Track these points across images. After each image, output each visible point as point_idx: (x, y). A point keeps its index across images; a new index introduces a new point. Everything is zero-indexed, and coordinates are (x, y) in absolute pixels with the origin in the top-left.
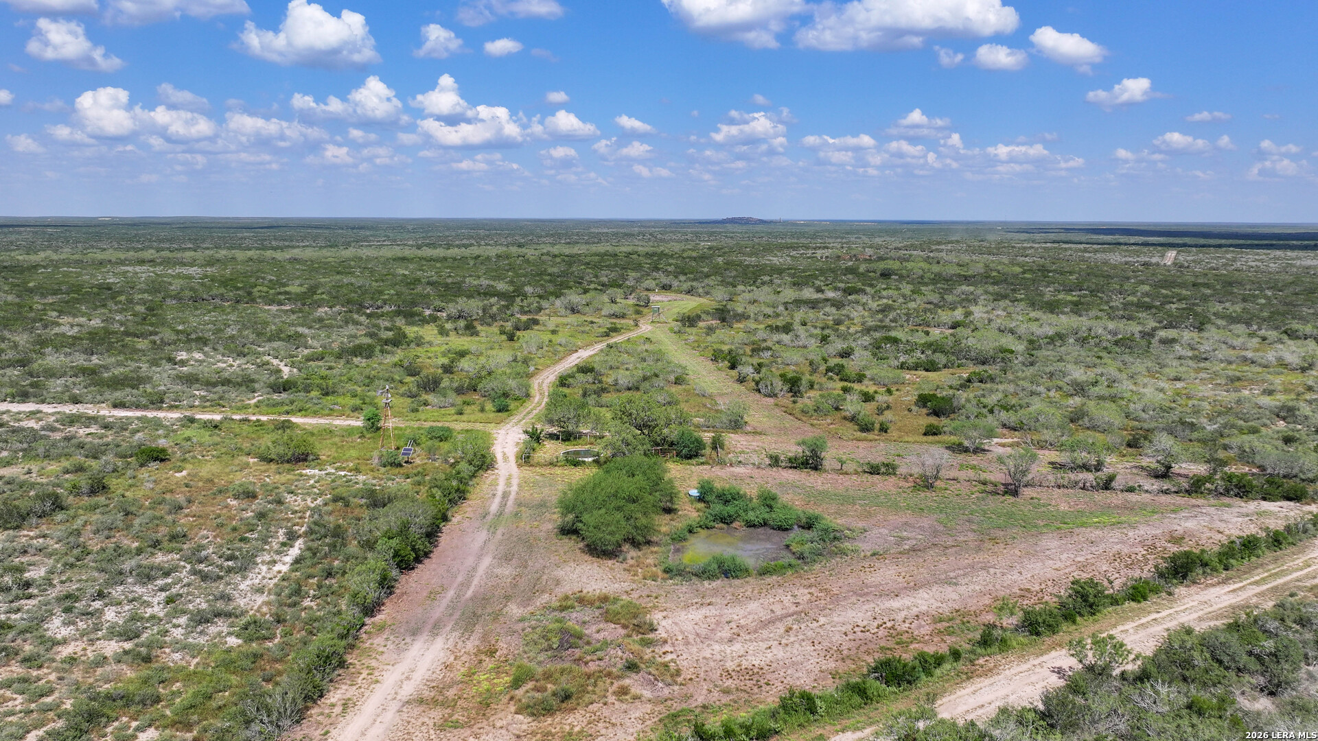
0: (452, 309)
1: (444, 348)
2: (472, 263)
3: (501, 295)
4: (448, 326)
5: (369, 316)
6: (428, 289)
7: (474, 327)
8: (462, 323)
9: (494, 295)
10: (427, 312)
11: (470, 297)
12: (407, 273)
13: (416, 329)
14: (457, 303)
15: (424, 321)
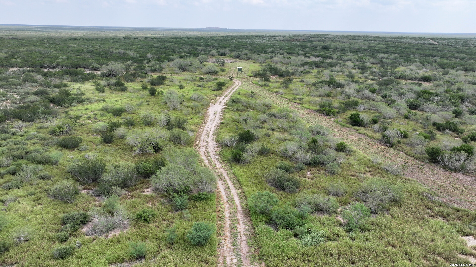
0: (105, 69)
1: (101, 105)
2: (112, 41)
3: (133, 59)
4: (103, 82)
5: (45, 75)
6: (88, 55)
7: (123, 85)
8: (113, 81)
9: (129, 59)
10: (87, 72)
11: (115, 60)
12: (75, 46)
13: (77, 85)
14: (108, 65)
15: (86, 79)
